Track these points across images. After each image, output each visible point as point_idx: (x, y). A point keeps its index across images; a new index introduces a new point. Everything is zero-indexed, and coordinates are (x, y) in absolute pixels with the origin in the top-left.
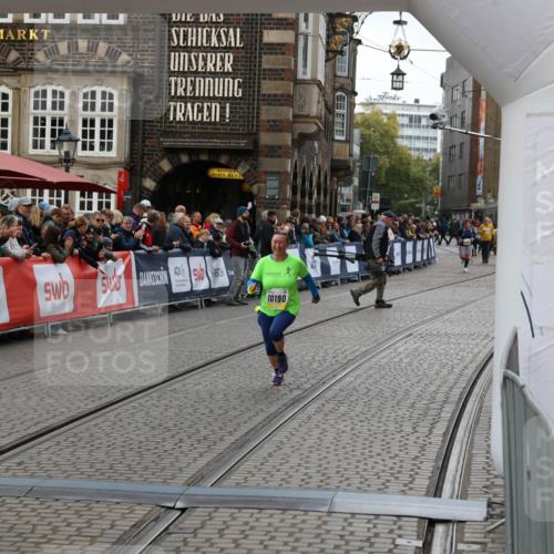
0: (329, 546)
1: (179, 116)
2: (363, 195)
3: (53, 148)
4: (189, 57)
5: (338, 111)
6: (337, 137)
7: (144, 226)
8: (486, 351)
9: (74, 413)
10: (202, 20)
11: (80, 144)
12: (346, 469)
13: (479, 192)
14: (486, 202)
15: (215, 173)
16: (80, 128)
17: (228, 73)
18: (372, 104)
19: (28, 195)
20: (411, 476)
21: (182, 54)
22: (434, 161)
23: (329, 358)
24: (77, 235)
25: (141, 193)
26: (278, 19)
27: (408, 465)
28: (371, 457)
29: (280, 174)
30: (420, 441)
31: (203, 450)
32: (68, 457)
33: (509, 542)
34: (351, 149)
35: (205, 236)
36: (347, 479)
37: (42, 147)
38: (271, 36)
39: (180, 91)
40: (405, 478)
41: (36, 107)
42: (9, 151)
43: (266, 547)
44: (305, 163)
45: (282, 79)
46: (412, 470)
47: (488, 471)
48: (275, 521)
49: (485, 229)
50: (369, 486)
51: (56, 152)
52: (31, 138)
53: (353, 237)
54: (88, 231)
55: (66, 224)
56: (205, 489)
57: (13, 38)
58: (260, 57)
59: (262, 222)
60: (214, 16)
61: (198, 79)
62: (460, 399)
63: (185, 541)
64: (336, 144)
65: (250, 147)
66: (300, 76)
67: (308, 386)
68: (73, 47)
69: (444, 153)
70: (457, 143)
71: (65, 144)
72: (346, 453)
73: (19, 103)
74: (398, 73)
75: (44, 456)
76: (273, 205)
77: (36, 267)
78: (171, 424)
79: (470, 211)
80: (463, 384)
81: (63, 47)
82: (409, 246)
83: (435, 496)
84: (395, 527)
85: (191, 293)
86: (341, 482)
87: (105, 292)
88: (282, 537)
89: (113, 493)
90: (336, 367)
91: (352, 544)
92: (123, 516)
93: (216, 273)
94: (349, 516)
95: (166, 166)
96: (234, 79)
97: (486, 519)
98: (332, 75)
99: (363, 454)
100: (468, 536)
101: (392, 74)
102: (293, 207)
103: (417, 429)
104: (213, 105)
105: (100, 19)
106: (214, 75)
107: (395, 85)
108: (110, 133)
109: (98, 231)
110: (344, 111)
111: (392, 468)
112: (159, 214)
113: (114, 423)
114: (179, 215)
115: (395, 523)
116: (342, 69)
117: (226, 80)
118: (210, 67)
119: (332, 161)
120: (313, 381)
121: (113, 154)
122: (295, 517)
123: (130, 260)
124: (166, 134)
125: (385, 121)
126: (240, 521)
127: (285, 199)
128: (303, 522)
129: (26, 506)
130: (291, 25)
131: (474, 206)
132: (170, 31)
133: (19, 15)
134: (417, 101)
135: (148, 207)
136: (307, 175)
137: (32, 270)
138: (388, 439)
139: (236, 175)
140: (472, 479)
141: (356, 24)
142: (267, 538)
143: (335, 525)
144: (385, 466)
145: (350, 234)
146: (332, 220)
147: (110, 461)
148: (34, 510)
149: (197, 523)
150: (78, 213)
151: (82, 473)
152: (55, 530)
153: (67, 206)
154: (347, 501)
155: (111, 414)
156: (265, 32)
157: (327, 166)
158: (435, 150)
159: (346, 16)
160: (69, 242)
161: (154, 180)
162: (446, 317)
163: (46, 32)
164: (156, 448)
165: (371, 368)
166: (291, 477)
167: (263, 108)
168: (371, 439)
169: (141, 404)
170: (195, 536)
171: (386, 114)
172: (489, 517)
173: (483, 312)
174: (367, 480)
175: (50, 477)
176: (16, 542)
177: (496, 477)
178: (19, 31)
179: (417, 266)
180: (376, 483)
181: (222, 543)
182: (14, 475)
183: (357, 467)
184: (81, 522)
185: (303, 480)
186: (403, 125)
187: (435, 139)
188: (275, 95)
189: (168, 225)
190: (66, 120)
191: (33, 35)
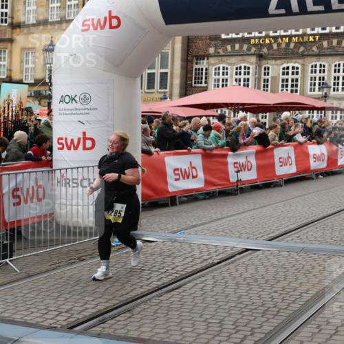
3: (319, 91)
9: (325, 214)
11: (332, 89)
16: (332, 81)
19: (306, 113)
37: (314, 91)
41: (312, 72)
42: (298, 93)
51: (320, 93)
52: (309, 87)
57: (302, 41)
68: (330, 43)
71: (325, 89)
73: (304, 71)
75: (310, 234)
77: (309, 147)
81: (325, 44)
87: (341, 158)
133: (305, 30)
137: (307, 148)
148: (304, 258)
151: (327, 242)
152: (313, 268)
163: (317, 37)
175: (312, 243)
178: (305, 37)
182: (295, 242)
190: (326, 78)
191: (311, 39)
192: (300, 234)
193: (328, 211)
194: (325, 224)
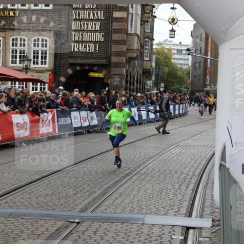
0: (143, 239)
1: (76, 49)
2: (156, 84)
3: (20, 63)
4: (81, 23)
5: (146, 47)
6: (145, 59)
7: (61, 98)
8: (211, 153)
9: (30, 180)
10: (86, 7)
11: (32, 62)
12: (150, 205)
13: (208, 83)
14: (210, 87)
15: (92, 74)
16: (32, 55)
17: (98, 30)
18: (160, 44)
20: (178, 208)
21: (77, 22)
22: (188, 69)
23: (142, 156)
24: (31, 102)
25: (59, 84)
26: (120, 7)
27: (177, 203)
28: (161, 200)
29: (120, 75)
30: (182, 193)
31: (86, 197)
32: (28, 199)
33: (222, 237)
34: (151, 64)
35: (87, 102)
36: (150, 209)
37: (16, 63)
38: (117, 14)
39: (77, 39)
40: (176, 209)
41: (13, 45)
42: (1, 65)
43: (115, 239)
44: (131, 70)
45: (121, 33)
46: (179, 205)
47: (212, 206)
48: (119, 228)
49: (210, 99)
50: (160, 212)
51: (21, 65)
52: (11, 59)
53: (152, 103)
54: (36, 100)
55: (26, 97)
56: (88, 214)
57: (3, 15)
58: (112, 24)
59: (112, 96)
60: (92, 5)
61: (84, 33)
62: (200, 174)
63: (79, 236)
64: (145, 62)
65: (107, 63)
66: (129, 32)
67: (132, 168)
68: (29, 19)
69: (192, 66)
70: (198, 61)
71: (26, 62)
72: (150, 198)
73: (5, 44)
74: (172, 31)
75: (17, 199)
76: (117, 88)
77: (13, 116)
78: (72, 185)
79: (204, 91)
80: (201, 167)
81: (25, 19)
82: (177, 106)
83: (189, 217)
84: (172, 230)
85: (81, 127)
86: (148, 210)
87: (43, 127)
88: (122, 235)
89: (47, 216)
90: (145, 160)
91: (153, 238)
92: (52, 226)
93: (92, 118)
94: (151, 226)
95: (70, 71)
96: (100, 33)
97: (212, 227)
98: (143, 31)
99: (157, 198)
100: (204, 235)
101: (170, 31)
102: (126, 90)
103: (181, 187)
104: (91, 45)
105: (41, 7)
106: (91, 31)
107: (171, 36)
108: (46, 57)
109: (40, 100)
110: (148, 47)
111: (170, 205)
112: (67, 93)
113: (47, 185)
114: (76, 93)
115: (171, 229)
116: (148, 29)
117: (97, 34)
118: (90, 28)
119: (143, 69)
120: (135, 166)
121: (47, 66)
122: (127, 226)
123: (54, 113)
124: (70, 57)
125: (167, 51)
126: (103, 228)
127: (123, 86)
128: (131, 228)
129: (9, 221)
130: (126, 9)
131: (205, 89)
132: (72, 12)
133: (5, 5)
134: (180, 43)
135: (62, 90)
136: (132, 75)
137: (11, 117)
138: (168, 192)
139: (101, 75)
140: (205, 209)
141: (154, 9)
142: (115, 235)
143: (145, 230)
144: (167, 203)
145: (151, 102)
146: (143, 95)
147: (46, 201)
148: (12, 223)
149: (84, 229)
150: (31, 92)
151: (34, 207)
152: (22, 232)
153: (26, 89)
154: (150, 219)
155: (46, 180)
156: (114, 12)
157: (141, 71)
158: (188, 64)
159: (149, 5)
160: (27, 105)
161: (65, 78)
162: (193, 138)
163: (17, 12)
164: (66, 196)
165: (161, 160)
166: (125, 208)
167: (113, 46)
168: (161, 192)
169: (59, 176)
170: (83, 235)
171: (167, 49)
172: (213, 226)
173: (210, 136)
174: (159, 209)
175: (19, 208)
176: (4, 237)
177: (216, 208)
178: (6, 12)
179: (180, 116)
180: (163, 211)
181: (96, 237)
182: (4, 208)
183: (155, 204)
184: (33, 228)
185: (131, 210)
186: (174, 54)
187: (188, 59)
188: (118, 40)
189: (71, 98)
190: (26, 51)
191: (12, 14)
192: (8, 200)
193: (33, 177)
194: (30, 190)
